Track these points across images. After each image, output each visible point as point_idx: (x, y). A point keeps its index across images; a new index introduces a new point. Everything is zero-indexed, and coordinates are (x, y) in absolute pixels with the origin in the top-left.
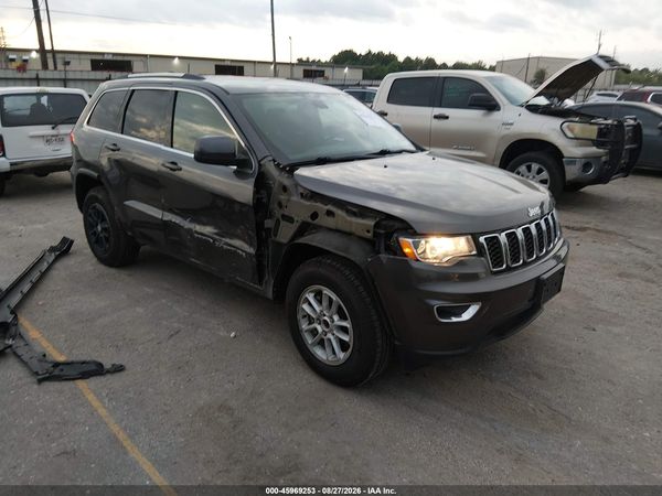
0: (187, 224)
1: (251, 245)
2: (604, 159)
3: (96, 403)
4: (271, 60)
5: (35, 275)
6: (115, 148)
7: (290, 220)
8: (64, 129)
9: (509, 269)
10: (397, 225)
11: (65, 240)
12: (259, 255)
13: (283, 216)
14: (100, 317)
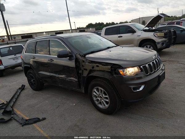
0: (57, 76)
1: (76, 79)
2: (167, 41)
3: (40, 130)
4: (70, 29)
5: (16, 96)
6: (34, 58)
7: (86, 70)
8: (18, 55)
9: (150, 74)
10: (117, 66)
11: (23, 85)
12: (79, 81)
13: (84, 69)
14: (36, 105)
